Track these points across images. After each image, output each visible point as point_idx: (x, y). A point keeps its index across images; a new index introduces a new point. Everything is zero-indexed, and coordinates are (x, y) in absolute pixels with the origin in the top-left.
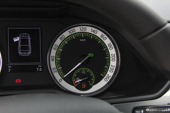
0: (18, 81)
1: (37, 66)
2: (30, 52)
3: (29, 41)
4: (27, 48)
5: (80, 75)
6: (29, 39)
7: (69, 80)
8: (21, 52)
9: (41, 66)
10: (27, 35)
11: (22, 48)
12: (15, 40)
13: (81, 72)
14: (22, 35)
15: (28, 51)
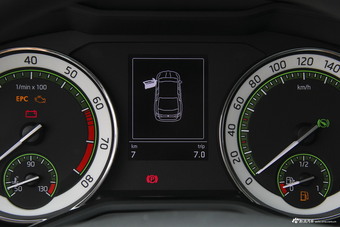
0: (152, 179)
1: (194, 147)
2: (179, 114)
3: (179, 88)
4: (174, 104)
5: (294, 171)
6: (179, 82)
7: (269, 181)
8: (161, 112)
9: (203, 147)
10: (173, 75)
11: (163, 104)
12: (148, 86)
13: (297, 163)
14: (163, 75)
15: (176, 112)
